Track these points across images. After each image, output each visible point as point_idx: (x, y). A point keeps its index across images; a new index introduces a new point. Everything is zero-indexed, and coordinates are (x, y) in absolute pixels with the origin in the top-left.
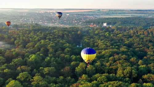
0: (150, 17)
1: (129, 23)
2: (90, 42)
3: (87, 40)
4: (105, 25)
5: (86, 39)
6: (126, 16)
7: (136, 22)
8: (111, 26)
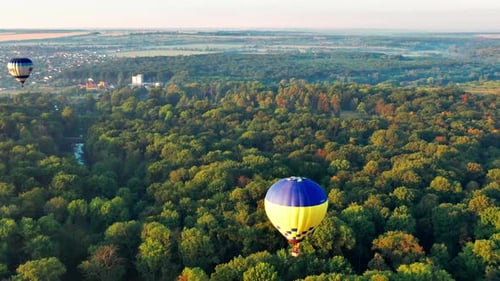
0: (262, 51)
1: (213, 72)
2: (124, 145)
3: (108, 136)
4: (137, 80)
5: (104, 135)
6: (192, 50)
7: (231, 68)
8: (157, 84)
